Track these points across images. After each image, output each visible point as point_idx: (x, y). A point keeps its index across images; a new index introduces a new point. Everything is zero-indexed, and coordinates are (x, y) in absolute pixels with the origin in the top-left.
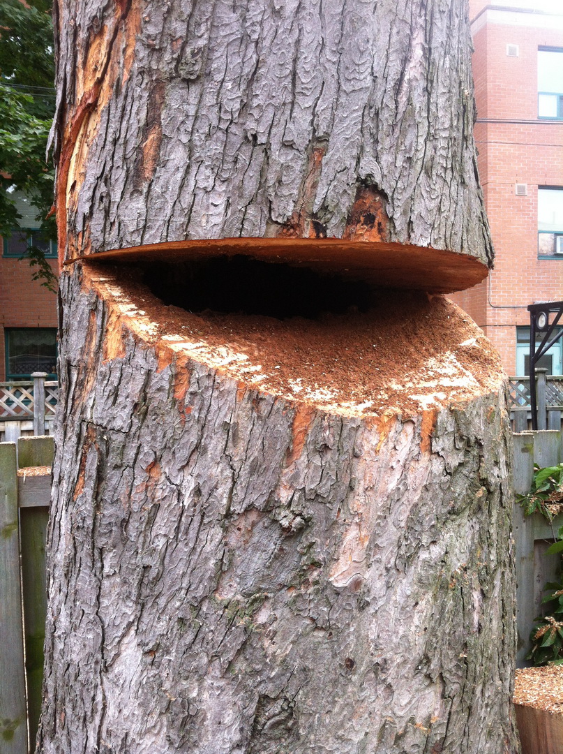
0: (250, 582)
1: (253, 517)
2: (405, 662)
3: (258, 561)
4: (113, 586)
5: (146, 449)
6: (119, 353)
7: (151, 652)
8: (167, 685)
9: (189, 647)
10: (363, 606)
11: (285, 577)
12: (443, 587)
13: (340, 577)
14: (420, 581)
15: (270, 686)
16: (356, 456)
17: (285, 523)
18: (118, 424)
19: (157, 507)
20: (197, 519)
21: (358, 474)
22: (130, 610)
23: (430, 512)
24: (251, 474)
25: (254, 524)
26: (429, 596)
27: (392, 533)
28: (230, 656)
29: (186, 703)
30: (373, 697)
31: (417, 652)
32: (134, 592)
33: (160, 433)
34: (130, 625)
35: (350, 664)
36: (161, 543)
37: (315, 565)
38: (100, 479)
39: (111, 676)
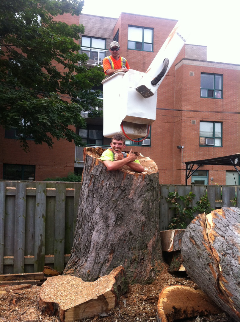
0: (117, 198)
1: (117, 188)
2: (139, 211)
3: (118, 195)
4: (95, 199)
5: (102, 178)
6: (98, 164)
7: (101, 208)
8: (104, 213)
9: (107, 207)
10: (133, 202)
11: (122, 197)
12: (146, 201)
13: (130, 197)
14: (142, 199)
15: (119, 212)
16: (133, 180)
17: (122, 189)
18: (98, 174)
19: (103, 187)
20: (109, 188)
21: (133, 183)
22: (98, 202)
23: (144, 190)
24: (117, 182)
25: (117, 189)
26: (143, 202)
27: (138, 192)
28: (114, 208)
29: (107, 215)
30: (134, 215)
31: (141, 210)
32: (99, 199)
33: (104, 176)
34: (98, 205)
35: (131, 210)
36: (103, 192)
37: (126, 195)
38: (94, 183)
39: (94, 213)
